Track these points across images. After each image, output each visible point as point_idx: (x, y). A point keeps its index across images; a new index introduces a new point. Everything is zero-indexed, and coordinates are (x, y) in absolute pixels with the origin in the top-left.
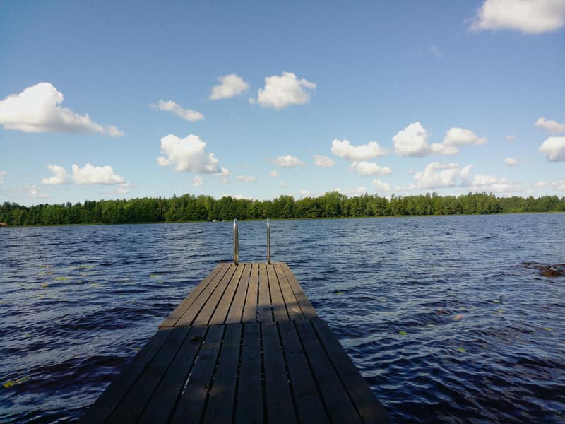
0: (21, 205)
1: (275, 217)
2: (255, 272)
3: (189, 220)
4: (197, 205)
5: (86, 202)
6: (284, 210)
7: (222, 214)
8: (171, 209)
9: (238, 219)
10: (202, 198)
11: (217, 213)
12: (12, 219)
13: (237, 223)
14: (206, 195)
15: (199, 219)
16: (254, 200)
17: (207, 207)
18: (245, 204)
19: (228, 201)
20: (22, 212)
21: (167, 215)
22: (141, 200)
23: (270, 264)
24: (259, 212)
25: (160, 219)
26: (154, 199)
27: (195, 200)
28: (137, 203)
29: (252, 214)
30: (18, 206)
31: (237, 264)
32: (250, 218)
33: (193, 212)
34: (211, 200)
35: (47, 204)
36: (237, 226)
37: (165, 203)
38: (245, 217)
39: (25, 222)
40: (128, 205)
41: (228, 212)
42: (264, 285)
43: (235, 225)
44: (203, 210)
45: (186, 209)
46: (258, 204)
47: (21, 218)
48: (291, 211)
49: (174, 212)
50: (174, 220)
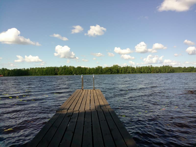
0: (8, 69)
1: (96, 74)
2: (89, 92)
3: (66, 74)
4: (69, 69)
5: (30, 68)
6: (99, 71)
7: (78, 72)
8: (60, 71)
9: (83, 74)
10: (70, 67)
11: (76, 72)
12: (5, 74)
13: (83, 76)
14: (72, 66)
15: (69, 74)
16: (89, 68)
17: (72, 70)
18: (85, 69)
19: (79, 68)
20: (8, 71)
21: (58, 73)
22: (49, 67)
23: (94, 90)
24: (90, 72)
25: (56, 74)
26: (54, 67)
27: (68, 68)
28: (48, 68)
29: (88, 72)
30: (7, 70)
31: (83, 90)
32: (87, 74)
33: (68, 72)
34: (74, 68)
35: (17, 69)
36: (83, 77)
37: (58, 68)
38: (85, 74)
39: (9, 75)
40: (45, 69)
41: (79, 72)
42: (92, 97)
43: (82, 76)
44: (71, 71)
45: (65, 71)
46: (90, 69)
47: (8, 74)
48: (101, 71)
49: (61, 72)
50: (61, 74)
